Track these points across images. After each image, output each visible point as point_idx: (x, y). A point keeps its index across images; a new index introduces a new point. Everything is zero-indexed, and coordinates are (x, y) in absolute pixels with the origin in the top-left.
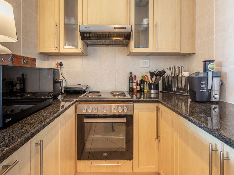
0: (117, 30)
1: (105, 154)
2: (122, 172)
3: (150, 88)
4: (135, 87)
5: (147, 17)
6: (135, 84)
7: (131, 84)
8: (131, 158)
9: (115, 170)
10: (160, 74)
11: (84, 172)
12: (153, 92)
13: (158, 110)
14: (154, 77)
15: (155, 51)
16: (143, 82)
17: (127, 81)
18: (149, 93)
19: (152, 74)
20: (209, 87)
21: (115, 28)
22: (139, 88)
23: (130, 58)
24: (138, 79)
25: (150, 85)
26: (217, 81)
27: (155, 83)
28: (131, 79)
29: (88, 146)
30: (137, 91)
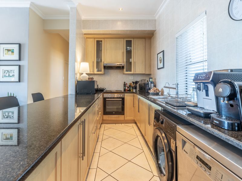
0: (118, 65)
1: (114, 113)
2: (120, 119)
3: (133, 89)
4: (126, 89)
5: (131, 58)
6: (126, 87)
7: (125, 87)
8: (124, 114)
9: (118, 119)
10: (136, 83)
11: (108, 120)
12: (134, 90)
13: (134, 96)
14: (134, 84)
15: (134, 73)
16: (130, 86)
17: (123, 86)
18: (133, 91)
19: (133, 83)
20: (150, 87)
21: (117, 65)
22: (128, 89)
23: (124, 76)
24: (128, 85)
25: (133, 87)
26: (152, 85)
27: (135, 86)
28: (125, 85)
29: (107, 110)
30: (128, 91)
